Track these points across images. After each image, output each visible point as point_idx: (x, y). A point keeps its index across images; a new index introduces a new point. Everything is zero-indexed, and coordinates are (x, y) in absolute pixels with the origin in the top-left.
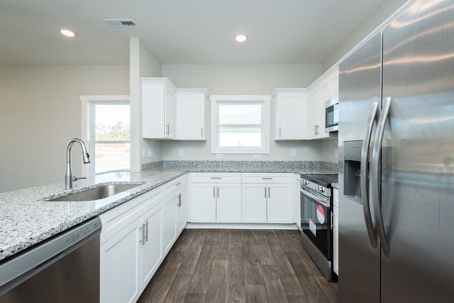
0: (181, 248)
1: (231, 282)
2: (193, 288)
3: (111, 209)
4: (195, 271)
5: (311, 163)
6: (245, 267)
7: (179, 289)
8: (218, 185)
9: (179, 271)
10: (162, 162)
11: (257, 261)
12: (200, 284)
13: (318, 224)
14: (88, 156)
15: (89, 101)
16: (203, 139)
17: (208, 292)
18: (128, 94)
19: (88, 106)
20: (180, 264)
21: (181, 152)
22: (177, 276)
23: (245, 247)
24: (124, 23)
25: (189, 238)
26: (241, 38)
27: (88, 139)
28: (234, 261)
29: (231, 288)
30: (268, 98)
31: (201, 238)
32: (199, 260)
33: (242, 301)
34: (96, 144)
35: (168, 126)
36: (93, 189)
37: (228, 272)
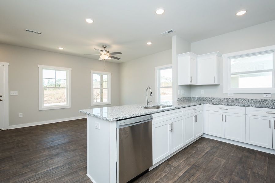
0: (197, 145)
1: (223, 170)
2: (198, 163)
3: (156, 113)
4: (202, 157)
6: (237, 168)
7: (190, 161)
8: (225, 114)
9: (193, 154)
10: (191, 97)
11: (249, 168)
12: (202, 163)
14: (152, 93)
15: (158, 69)
16: (216, 83)
17: (205, 168)
18: (171, 63)
19: (158, 71)
20: (194, 152)
21: (202, 92)
22: (191, 156)
23: (244, 158)
24: (168, 32)
25: (204, 142)
27: (158, 86)
28: (230, 162)
29: (221, 173)
31: (211, 144)
32: (206, 154)
33: (226, 181)
34: (161, 88)
35: (191, 78)
36: (155, 106)
37: (223, 165)
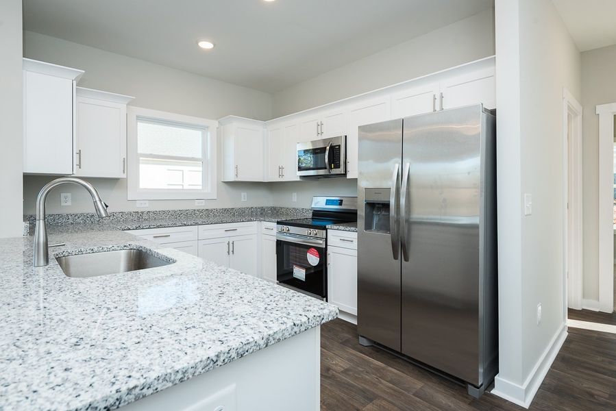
5: (262, 209)
13: (308, 268)
16: (125, 176)
26: (206, 45)
30: (214, 124)
35: (79, 154)
